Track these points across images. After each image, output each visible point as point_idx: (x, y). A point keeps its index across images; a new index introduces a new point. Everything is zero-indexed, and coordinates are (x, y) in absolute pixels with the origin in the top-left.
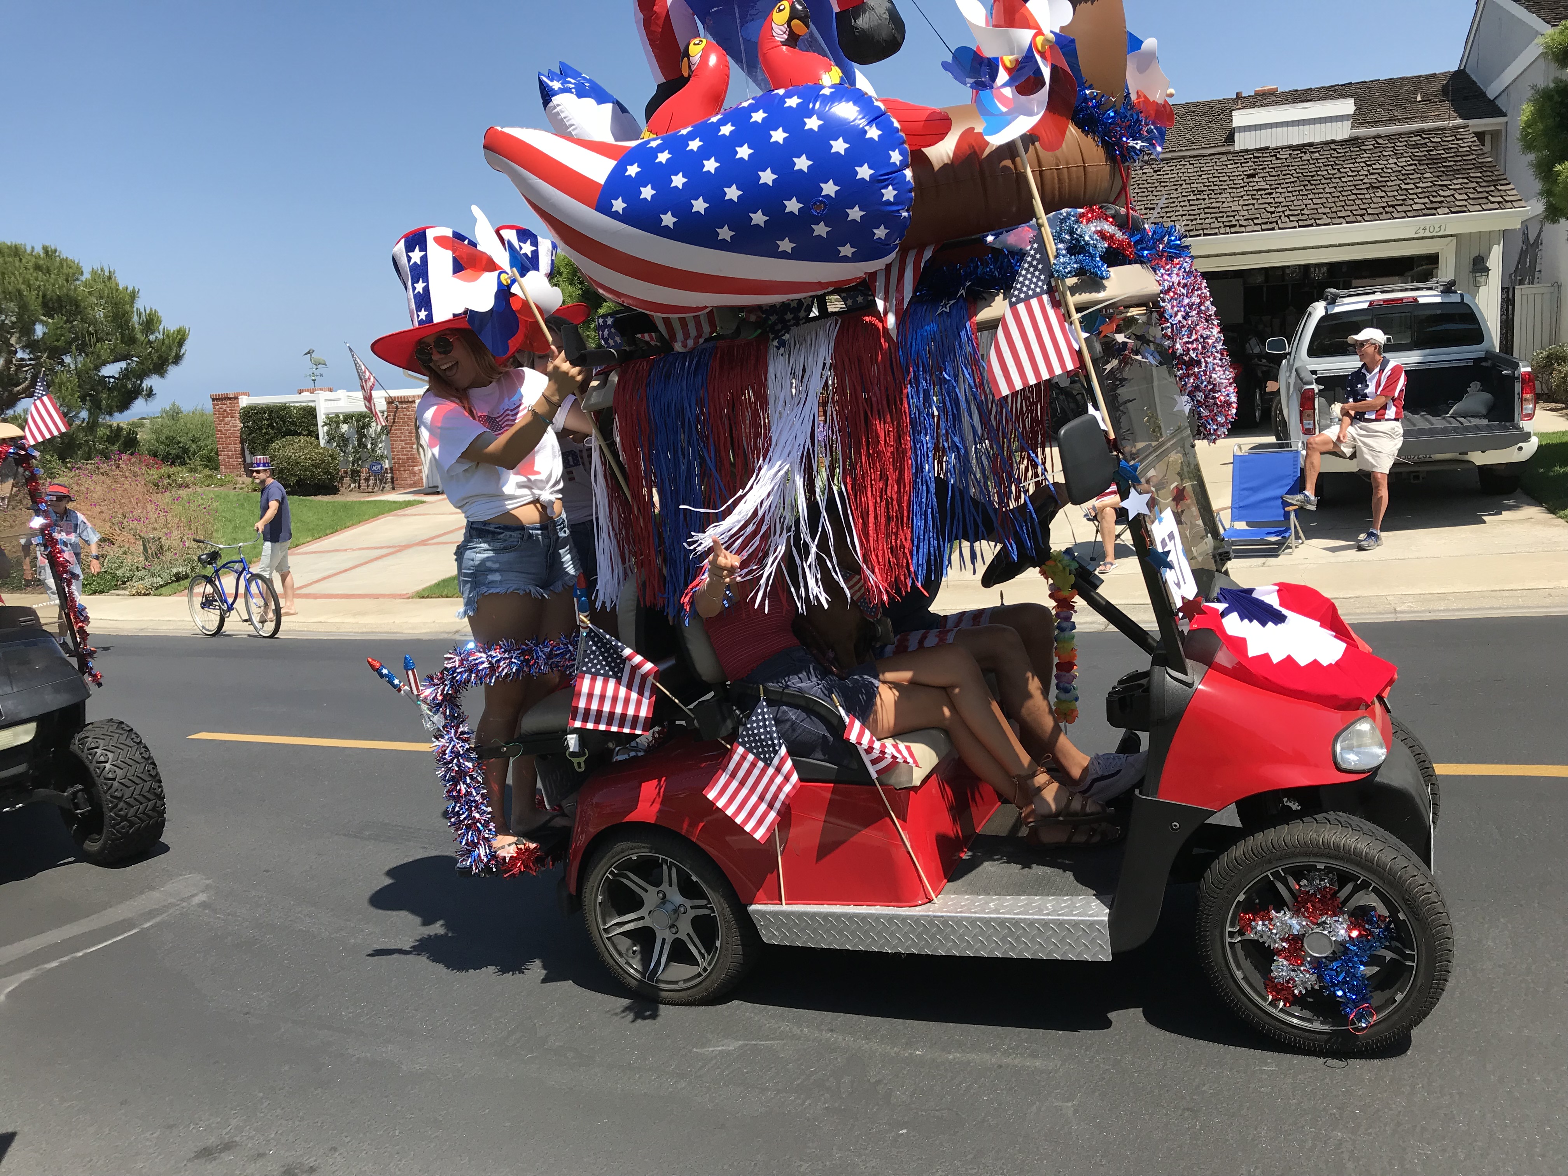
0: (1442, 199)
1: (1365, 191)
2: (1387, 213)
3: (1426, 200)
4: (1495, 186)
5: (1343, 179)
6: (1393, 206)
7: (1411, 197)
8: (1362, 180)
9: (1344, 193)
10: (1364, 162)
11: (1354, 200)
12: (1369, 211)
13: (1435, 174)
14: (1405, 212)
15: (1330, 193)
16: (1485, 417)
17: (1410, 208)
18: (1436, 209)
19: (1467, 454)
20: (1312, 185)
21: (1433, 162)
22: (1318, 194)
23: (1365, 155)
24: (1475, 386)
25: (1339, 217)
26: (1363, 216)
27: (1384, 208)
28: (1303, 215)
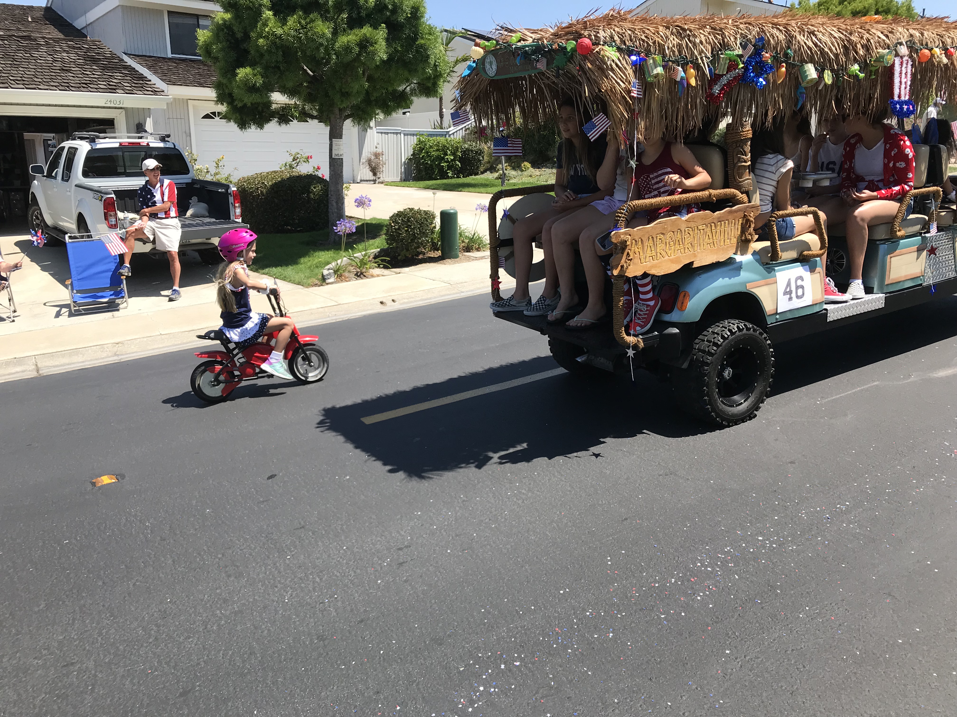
0: (115, 84)
1: (59, 71)
2: (84, 87)
3: (104, 83)
4: (142, 81)
5: (39, 61)
6: (86, 84)
7: (94, 79)
8: (52, 64)
9: (45, 71)
10: (45, 52)
11: (55, 76)
12: (72, 85)
13: (101, 68)
14: (96, 88)
15: (34, 69)
16: (210, 216)
17: (96, 87)
18: (115, 89)
19: (210, 239)
20: (16, 61)
21: (94, 61)
22: (26, 68)
23: (42, 48)
24: (194, 199)
25: (52, 86)
26: (67, 87)
27: (80, 84)
28: (24, 80)
